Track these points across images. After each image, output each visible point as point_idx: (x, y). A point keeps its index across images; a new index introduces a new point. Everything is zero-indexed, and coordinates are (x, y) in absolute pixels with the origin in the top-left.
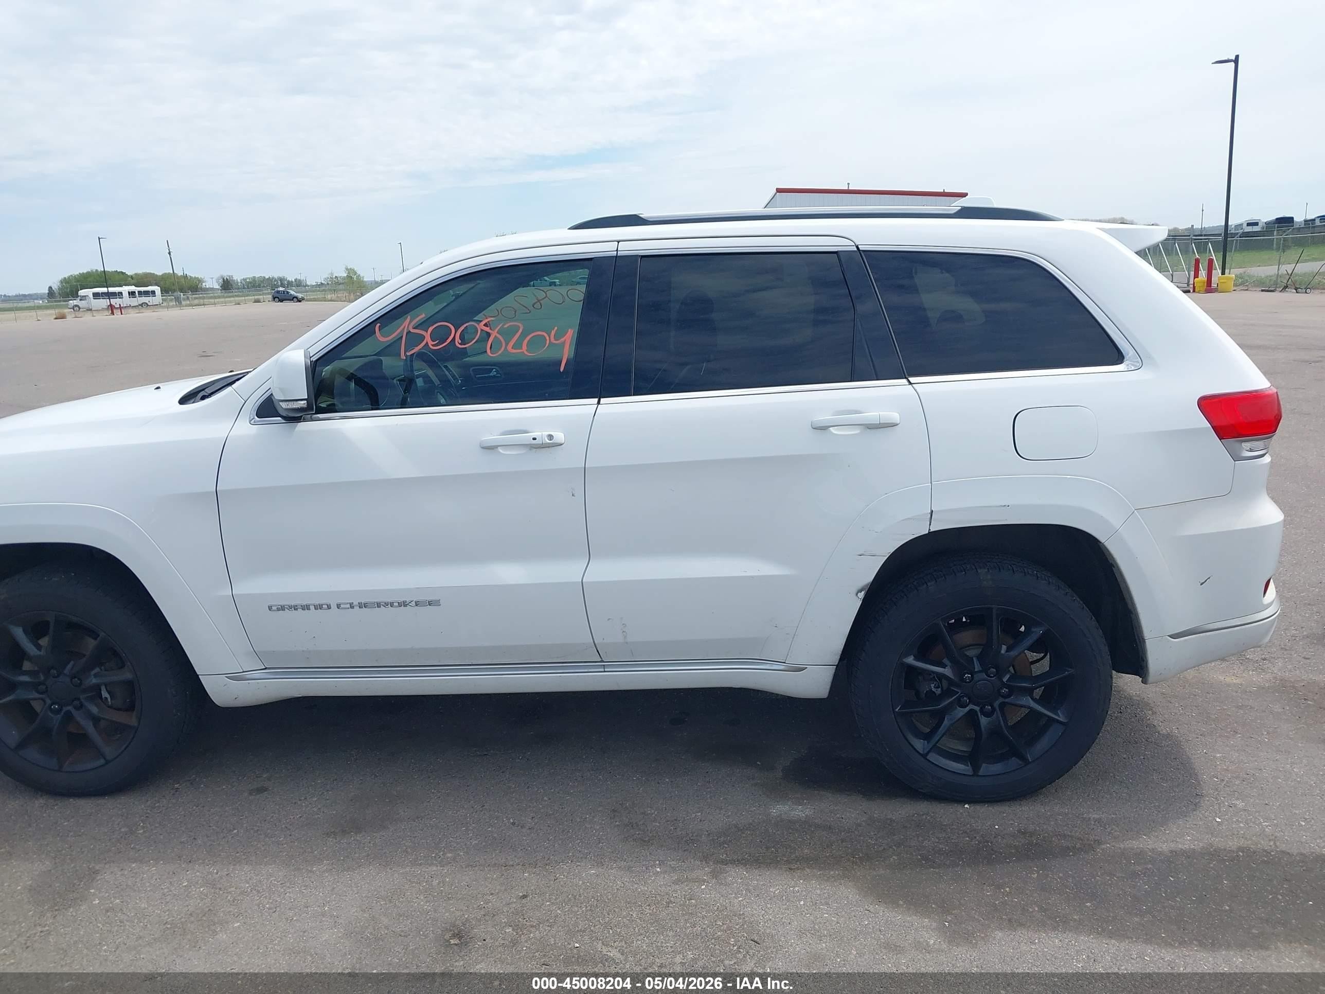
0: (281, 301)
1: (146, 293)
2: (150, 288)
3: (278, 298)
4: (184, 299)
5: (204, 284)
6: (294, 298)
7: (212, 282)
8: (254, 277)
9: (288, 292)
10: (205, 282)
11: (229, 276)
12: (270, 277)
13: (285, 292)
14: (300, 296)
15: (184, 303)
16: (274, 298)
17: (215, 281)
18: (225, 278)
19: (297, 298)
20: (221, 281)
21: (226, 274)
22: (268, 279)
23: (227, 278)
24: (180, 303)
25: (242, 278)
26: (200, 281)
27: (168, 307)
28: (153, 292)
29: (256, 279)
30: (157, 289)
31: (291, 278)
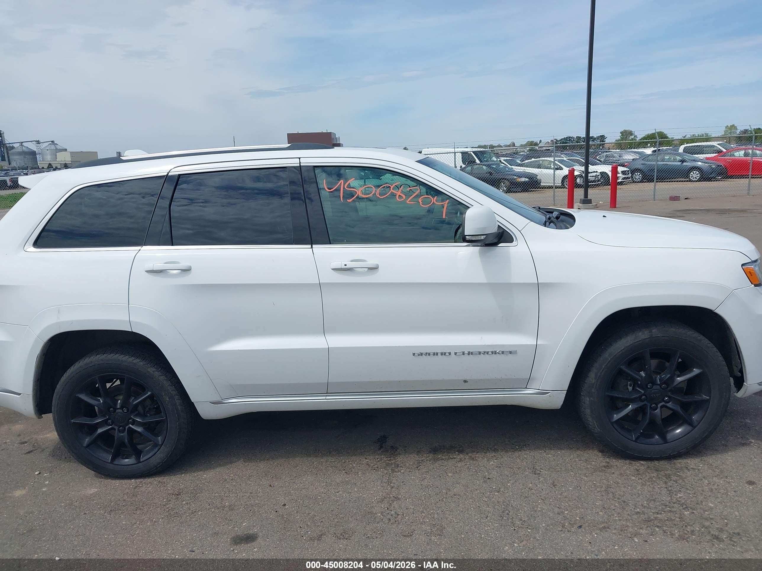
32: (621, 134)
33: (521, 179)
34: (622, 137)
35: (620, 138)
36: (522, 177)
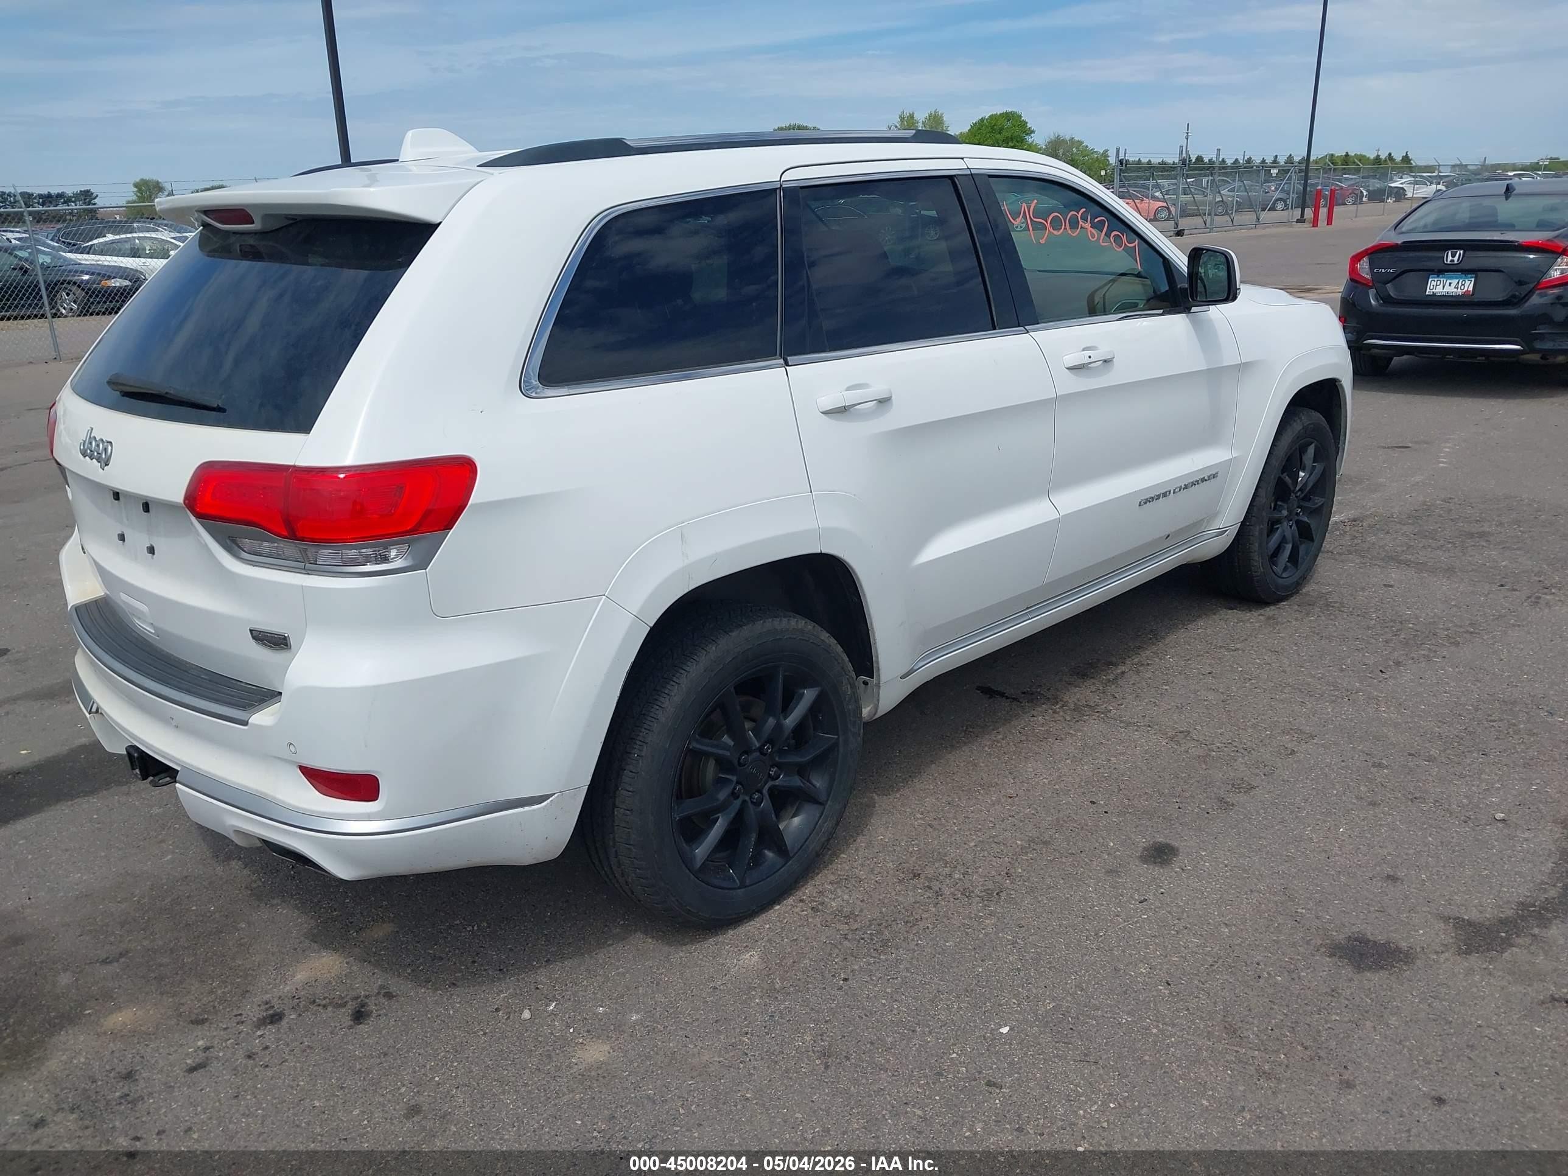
32: (136, 189)
33: (113, 281)
34: (139, 194)
35: (135, 198)
36: (114, 278)
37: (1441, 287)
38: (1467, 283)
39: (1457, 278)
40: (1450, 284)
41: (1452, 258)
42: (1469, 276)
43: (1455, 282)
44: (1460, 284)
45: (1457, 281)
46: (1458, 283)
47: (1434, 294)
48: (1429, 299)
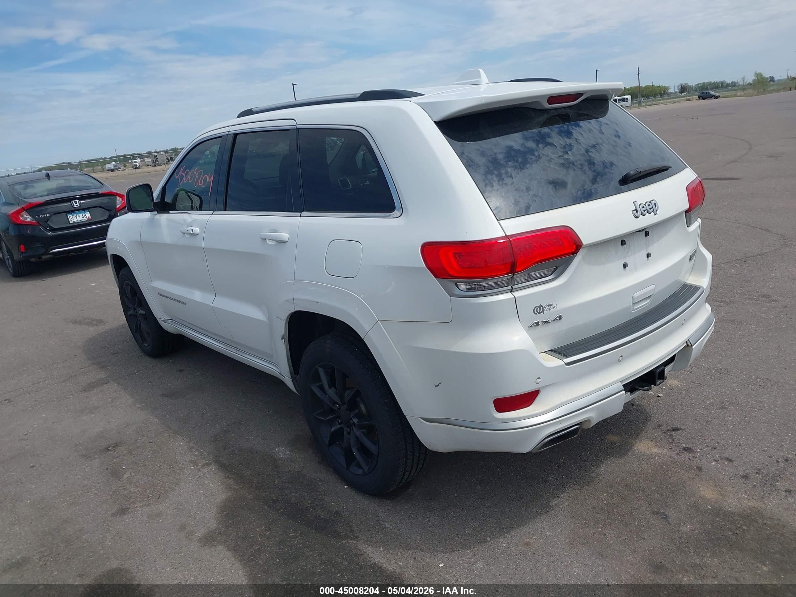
0: (704, 99)
1: (624, 100)
2: (626, 97)
3: (702, 97)
4: (643, 102)
5: (669, 90)
6: (713, 96)
7: (673, 89)
8: (704, 83)
9: (709, 93)
10: (670, 89)
11: (686, 84)
12: (714, 82)
13: (707, 93)
14: (717, 94)
15: (643, 104)
16: (699, 97)
17: (676, 88)
18: (683, 86)
19: (714, 96)
20: (680, 87)
21: (683, 82)
22: (713, 83)
23: (684, 86)
24: (641, 104)
25: (696, 84)
26: (667, 88)
27: (634, 107)
28: (627, 99)
29: (706, 84)
30: (629, 97)
31: (729, 81)
37: (76, 218)
38: (87, 214)
39: (81, 213)
40: (79, 216)
41: (76, 204)
42: (86, 211)
43: (81, 215)
44: (84, 216)
45: (81, 214)
46: (82, 215)
47: (74, 222)
48: (73, 225)
